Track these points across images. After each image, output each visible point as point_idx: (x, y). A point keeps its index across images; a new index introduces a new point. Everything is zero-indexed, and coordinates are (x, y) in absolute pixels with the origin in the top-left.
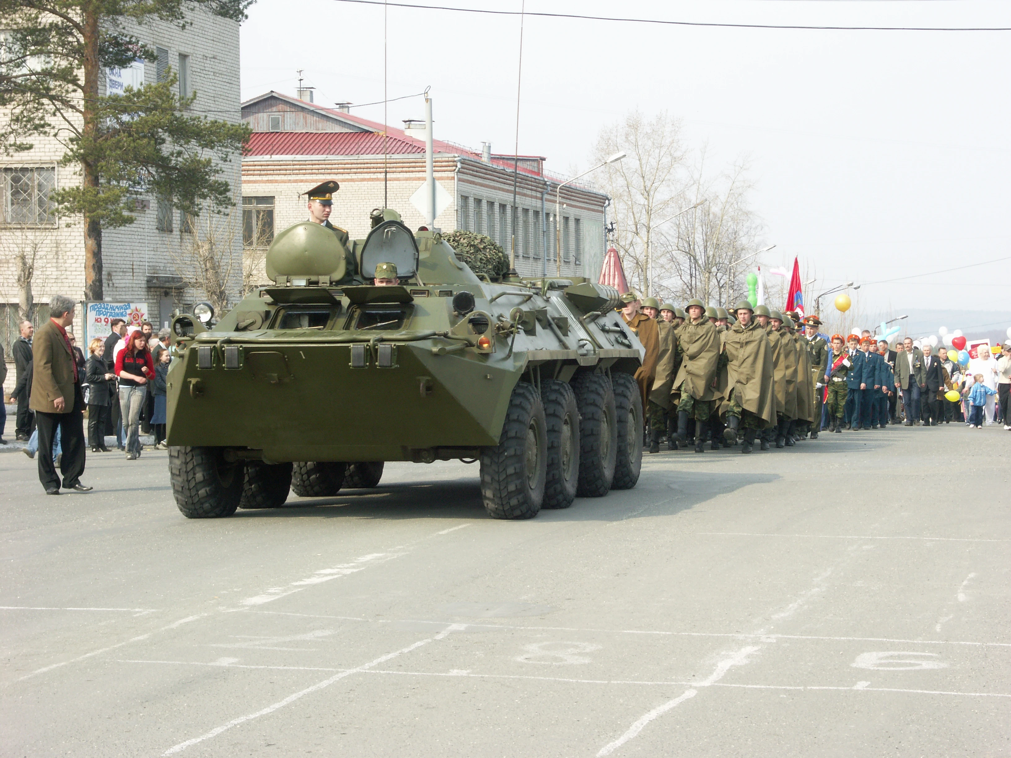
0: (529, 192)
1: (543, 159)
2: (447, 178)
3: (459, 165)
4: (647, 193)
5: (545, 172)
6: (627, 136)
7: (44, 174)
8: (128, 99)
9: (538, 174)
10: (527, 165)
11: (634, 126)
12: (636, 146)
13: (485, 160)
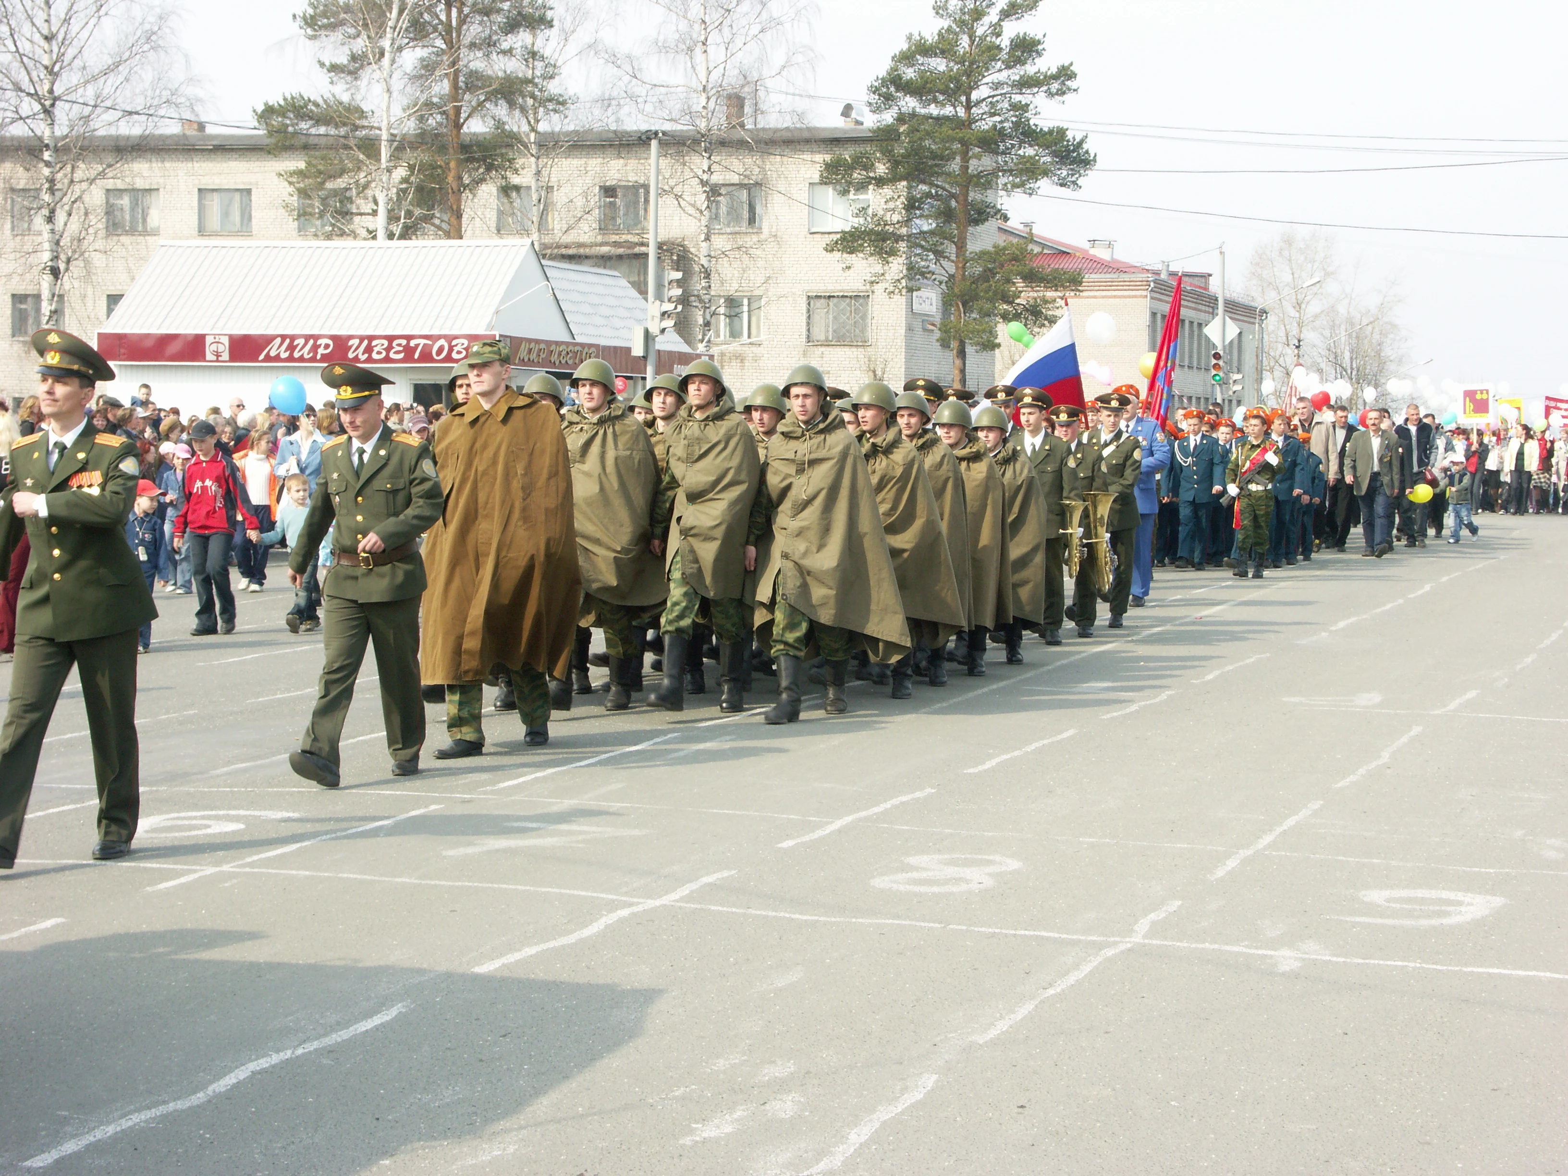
0: (1203, 308)
1: (1210, 275)
2: (1141, 296)
3: (1152, 285)
4: (1299, 305)
5: (1211, 287)
6: (1281, 250)
7: (861, 301)
8: (997, 253)
9: (1206, 289)
10: (1196, 281)
11: (1289, 242)
12: (1290, 260)
13: (1164, 276)
